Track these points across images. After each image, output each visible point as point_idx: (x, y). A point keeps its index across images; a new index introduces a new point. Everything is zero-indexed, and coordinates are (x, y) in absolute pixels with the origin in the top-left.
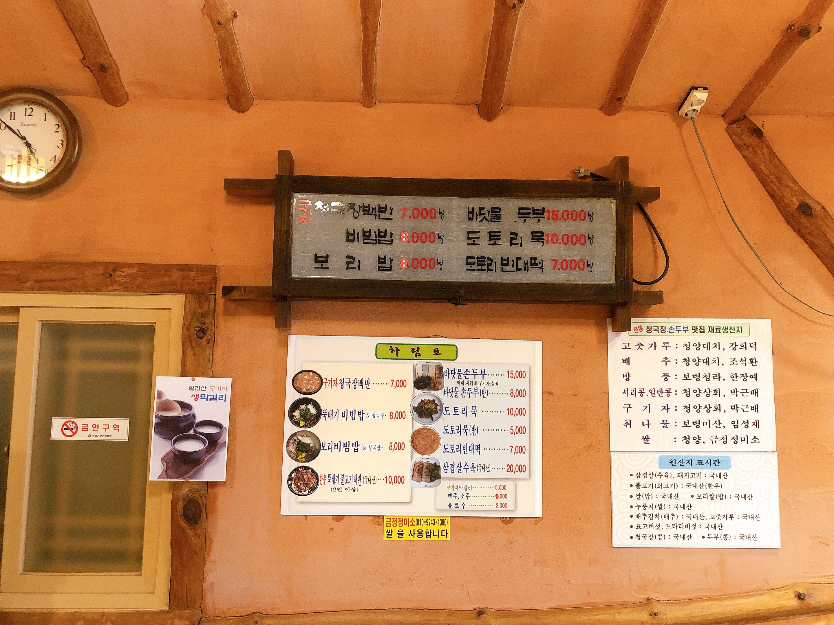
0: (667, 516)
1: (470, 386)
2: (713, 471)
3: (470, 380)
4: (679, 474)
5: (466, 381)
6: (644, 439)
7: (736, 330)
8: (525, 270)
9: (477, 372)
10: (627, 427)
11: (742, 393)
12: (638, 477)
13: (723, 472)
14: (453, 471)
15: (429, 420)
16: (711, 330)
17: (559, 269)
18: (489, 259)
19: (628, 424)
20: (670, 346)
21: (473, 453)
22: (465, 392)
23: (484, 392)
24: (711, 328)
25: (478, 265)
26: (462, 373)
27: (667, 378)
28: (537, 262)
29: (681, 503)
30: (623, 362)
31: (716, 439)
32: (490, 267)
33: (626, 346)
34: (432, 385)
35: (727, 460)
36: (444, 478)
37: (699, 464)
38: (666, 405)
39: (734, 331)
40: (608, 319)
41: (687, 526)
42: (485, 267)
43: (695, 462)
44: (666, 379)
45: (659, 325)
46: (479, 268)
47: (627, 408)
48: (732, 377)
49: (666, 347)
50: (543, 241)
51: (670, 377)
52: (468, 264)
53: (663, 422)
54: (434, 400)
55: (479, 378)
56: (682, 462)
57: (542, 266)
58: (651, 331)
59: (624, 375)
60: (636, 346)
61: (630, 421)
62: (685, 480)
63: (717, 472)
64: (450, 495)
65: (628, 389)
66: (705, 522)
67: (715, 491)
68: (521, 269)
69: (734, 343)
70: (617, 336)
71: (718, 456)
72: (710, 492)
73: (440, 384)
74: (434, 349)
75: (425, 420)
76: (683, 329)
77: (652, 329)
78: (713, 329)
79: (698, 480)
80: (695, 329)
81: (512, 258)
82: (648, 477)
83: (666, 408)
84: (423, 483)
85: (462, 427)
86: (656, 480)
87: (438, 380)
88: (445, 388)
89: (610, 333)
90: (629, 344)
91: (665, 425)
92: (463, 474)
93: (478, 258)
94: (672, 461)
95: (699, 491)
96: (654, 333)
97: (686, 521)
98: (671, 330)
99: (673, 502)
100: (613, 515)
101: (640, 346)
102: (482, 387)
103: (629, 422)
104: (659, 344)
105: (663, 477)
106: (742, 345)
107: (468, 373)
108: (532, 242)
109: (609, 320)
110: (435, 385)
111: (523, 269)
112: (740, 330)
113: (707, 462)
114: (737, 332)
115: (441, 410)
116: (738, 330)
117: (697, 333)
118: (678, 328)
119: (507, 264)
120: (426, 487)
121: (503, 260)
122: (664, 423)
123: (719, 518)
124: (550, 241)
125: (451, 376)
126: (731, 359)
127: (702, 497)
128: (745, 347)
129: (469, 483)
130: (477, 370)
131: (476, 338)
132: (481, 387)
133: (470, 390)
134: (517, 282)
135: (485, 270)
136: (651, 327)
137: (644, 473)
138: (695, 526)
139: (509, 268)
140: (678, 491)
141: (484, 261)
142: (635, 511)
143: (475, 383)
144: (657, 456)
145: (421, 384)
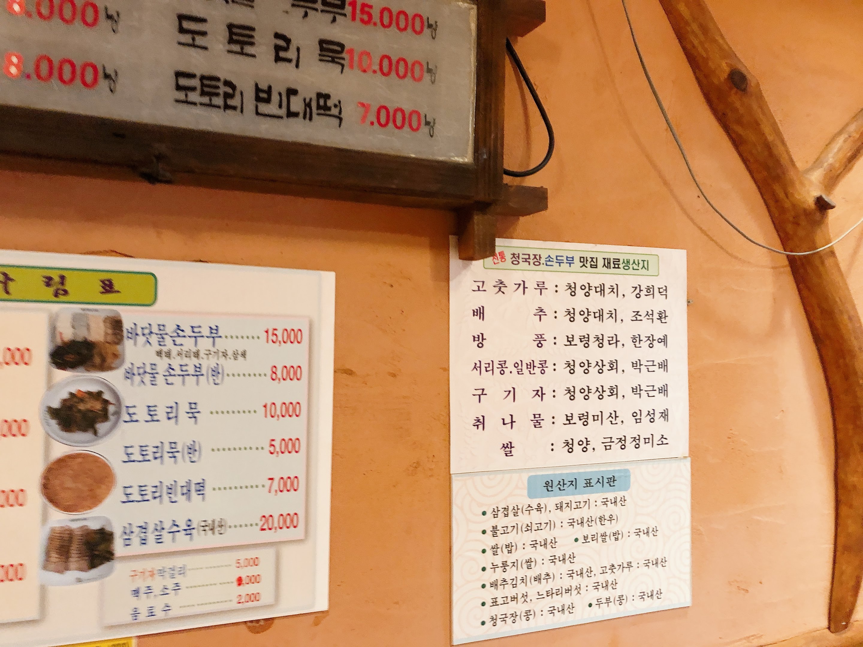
0: (538, 579)
1: (185, 361)
2: (606, 495)
3: (185, 348)
4: (558, 505)
5: (175, 350)
6: (505, 448)
7: (641, 265)
8: (305, 118)
9: (200, 332)
10: (478, 428)
11: (647, 367)
12: (495, 516)
13: (619, 494)
14: (144, 542)
15: (88, 435)
16: (607, 264)
17: (372, 123)
18: (228, 83)
19: (480, 422)
20: (546, 289)
21: (189, 499)
22: (172, 372)
23: (215, 372)
24: (606, 261)
25: (203, 93)
26: (166, 334)
27: (542, 342)
28: (330, 103)
29: (559, 553)
30: (474, 315)
31: (611, 442)
32: (230, 102)
33: (479, 287)
34: (97, 360)
35: (626, 477)
36: (124, 558)
37: (587, 486)
38: (540, 389)
39: (638, 267)
40: (450, 236)
41: (568, 591)
42: (218, 101)
43: (581, 483)
44: (540, 345)
45: (532, 252)
46: (206, 100)
47: (480, 395)
48: (634, 341)
49: (541, 289)
50: (342, 61)
51: (545, 340)
52: (179, 88)
53: (535, 417)
54: (100, 393)
55: (205, 344)
56: (562, 485)
57: (340, 113)
58: (518, 262)
59: (474, 337)
60: (494, 287)
61: (483, 417)
62: (567, 514)
63: (611, 496)
64: (136, 592)
65: (480, 362)
66: (593, 579)
67: (609, 528)
68: (296, 115)
69: (638, 287)
70: (465, 267)
71: (614, 471)
72: (601, 529)
73: (116, 356)
74: (103, 282)
75: (79, 436)
76: (567, 260)
77: (520, 258)
78: (610, 263)
79: (585, 513)
80: (583, 260)
81: (279, 88)
82: (511, 514)
83: (540, 393)
84: (72, 574)
85: (167, 448)
86: (523, 519)
87: (110, 349)
88: (127, 365)
89: (455, 262)
90: (483, 282)
91: (537, 422)
92: (168, 545)
93: (203, 78)
94: (547, 483)
95: (586, 530)
96: (523, 265)
97: (567, 582)
98: (549, 261)
99: (547, 553)
100: (454, 588)
101: (500, 287)
102: (212, 362)
103: (482, 421)
104: (531, 285)
105: (534, 512)
106: (648, 289)
107: (181, 333)
108: (321, 60)
109: (452, 239)
110: (104, 360)
111: (301, 115)
112: (646, 266)
113: (598, 481)
114: (642, 269)
115: (118, 413)
116: (644, 266)
117: (586, 267)
118: (558, 258)
119: (268, 101)
120: (79, 580)
121: (258, 90)
122: (536, 419)
123: (613, 572)
124: (356, 64)
125: (141, 339)
126: (634, 312)
127: (589, 539)
128: (652, 293)
129: (179, 562)
130: (200, 327)
131: (201, 261)
132: (207, 364)
133: (184, 368)
134: (289, 139)
135: (219, 107)
136: (519, 254)
137: (505, 508)
138: (578, 588)
139: (272, 108)
140: (556, 533)
141: (218, 87)
142: (490, 576)
143: (197, 355)
144: (525, 477)
145: (70, 358)
